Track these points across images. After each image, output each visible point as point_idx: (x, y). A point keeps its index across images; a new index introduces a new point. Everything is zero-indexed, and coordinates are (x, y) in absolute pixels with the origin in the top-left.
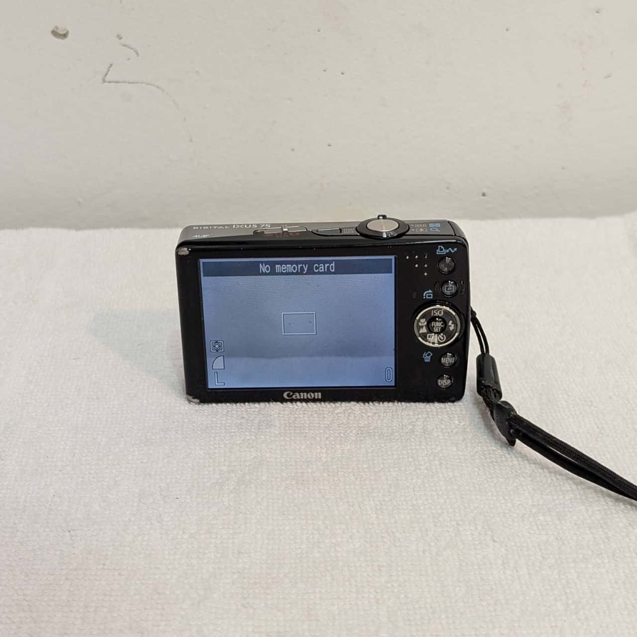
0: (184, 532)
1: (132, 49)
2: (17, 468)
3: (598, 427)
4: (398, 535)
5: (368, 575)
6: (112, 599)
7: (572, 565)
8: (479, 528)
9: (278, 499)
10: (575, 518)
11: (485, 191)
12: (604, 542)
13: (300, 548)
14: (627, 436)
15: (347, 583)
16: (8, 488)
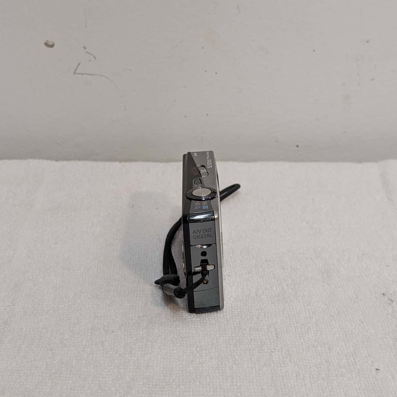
0: (116, 353)
1: (92, 55)
2: (22, 310)
3: (355, 295)
4: (237, 357)
5: (220, 382)
6: (75, 392)
7: (335, 378)
8: (284, 354)
9: (171, 333)
10: (338, 349)
11: (298, 144)
12: (353, 365)
13: (182, 364)
14: (372, 301)
15: (208, 386)
16: (16, 323)
